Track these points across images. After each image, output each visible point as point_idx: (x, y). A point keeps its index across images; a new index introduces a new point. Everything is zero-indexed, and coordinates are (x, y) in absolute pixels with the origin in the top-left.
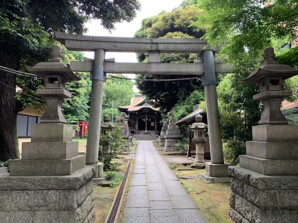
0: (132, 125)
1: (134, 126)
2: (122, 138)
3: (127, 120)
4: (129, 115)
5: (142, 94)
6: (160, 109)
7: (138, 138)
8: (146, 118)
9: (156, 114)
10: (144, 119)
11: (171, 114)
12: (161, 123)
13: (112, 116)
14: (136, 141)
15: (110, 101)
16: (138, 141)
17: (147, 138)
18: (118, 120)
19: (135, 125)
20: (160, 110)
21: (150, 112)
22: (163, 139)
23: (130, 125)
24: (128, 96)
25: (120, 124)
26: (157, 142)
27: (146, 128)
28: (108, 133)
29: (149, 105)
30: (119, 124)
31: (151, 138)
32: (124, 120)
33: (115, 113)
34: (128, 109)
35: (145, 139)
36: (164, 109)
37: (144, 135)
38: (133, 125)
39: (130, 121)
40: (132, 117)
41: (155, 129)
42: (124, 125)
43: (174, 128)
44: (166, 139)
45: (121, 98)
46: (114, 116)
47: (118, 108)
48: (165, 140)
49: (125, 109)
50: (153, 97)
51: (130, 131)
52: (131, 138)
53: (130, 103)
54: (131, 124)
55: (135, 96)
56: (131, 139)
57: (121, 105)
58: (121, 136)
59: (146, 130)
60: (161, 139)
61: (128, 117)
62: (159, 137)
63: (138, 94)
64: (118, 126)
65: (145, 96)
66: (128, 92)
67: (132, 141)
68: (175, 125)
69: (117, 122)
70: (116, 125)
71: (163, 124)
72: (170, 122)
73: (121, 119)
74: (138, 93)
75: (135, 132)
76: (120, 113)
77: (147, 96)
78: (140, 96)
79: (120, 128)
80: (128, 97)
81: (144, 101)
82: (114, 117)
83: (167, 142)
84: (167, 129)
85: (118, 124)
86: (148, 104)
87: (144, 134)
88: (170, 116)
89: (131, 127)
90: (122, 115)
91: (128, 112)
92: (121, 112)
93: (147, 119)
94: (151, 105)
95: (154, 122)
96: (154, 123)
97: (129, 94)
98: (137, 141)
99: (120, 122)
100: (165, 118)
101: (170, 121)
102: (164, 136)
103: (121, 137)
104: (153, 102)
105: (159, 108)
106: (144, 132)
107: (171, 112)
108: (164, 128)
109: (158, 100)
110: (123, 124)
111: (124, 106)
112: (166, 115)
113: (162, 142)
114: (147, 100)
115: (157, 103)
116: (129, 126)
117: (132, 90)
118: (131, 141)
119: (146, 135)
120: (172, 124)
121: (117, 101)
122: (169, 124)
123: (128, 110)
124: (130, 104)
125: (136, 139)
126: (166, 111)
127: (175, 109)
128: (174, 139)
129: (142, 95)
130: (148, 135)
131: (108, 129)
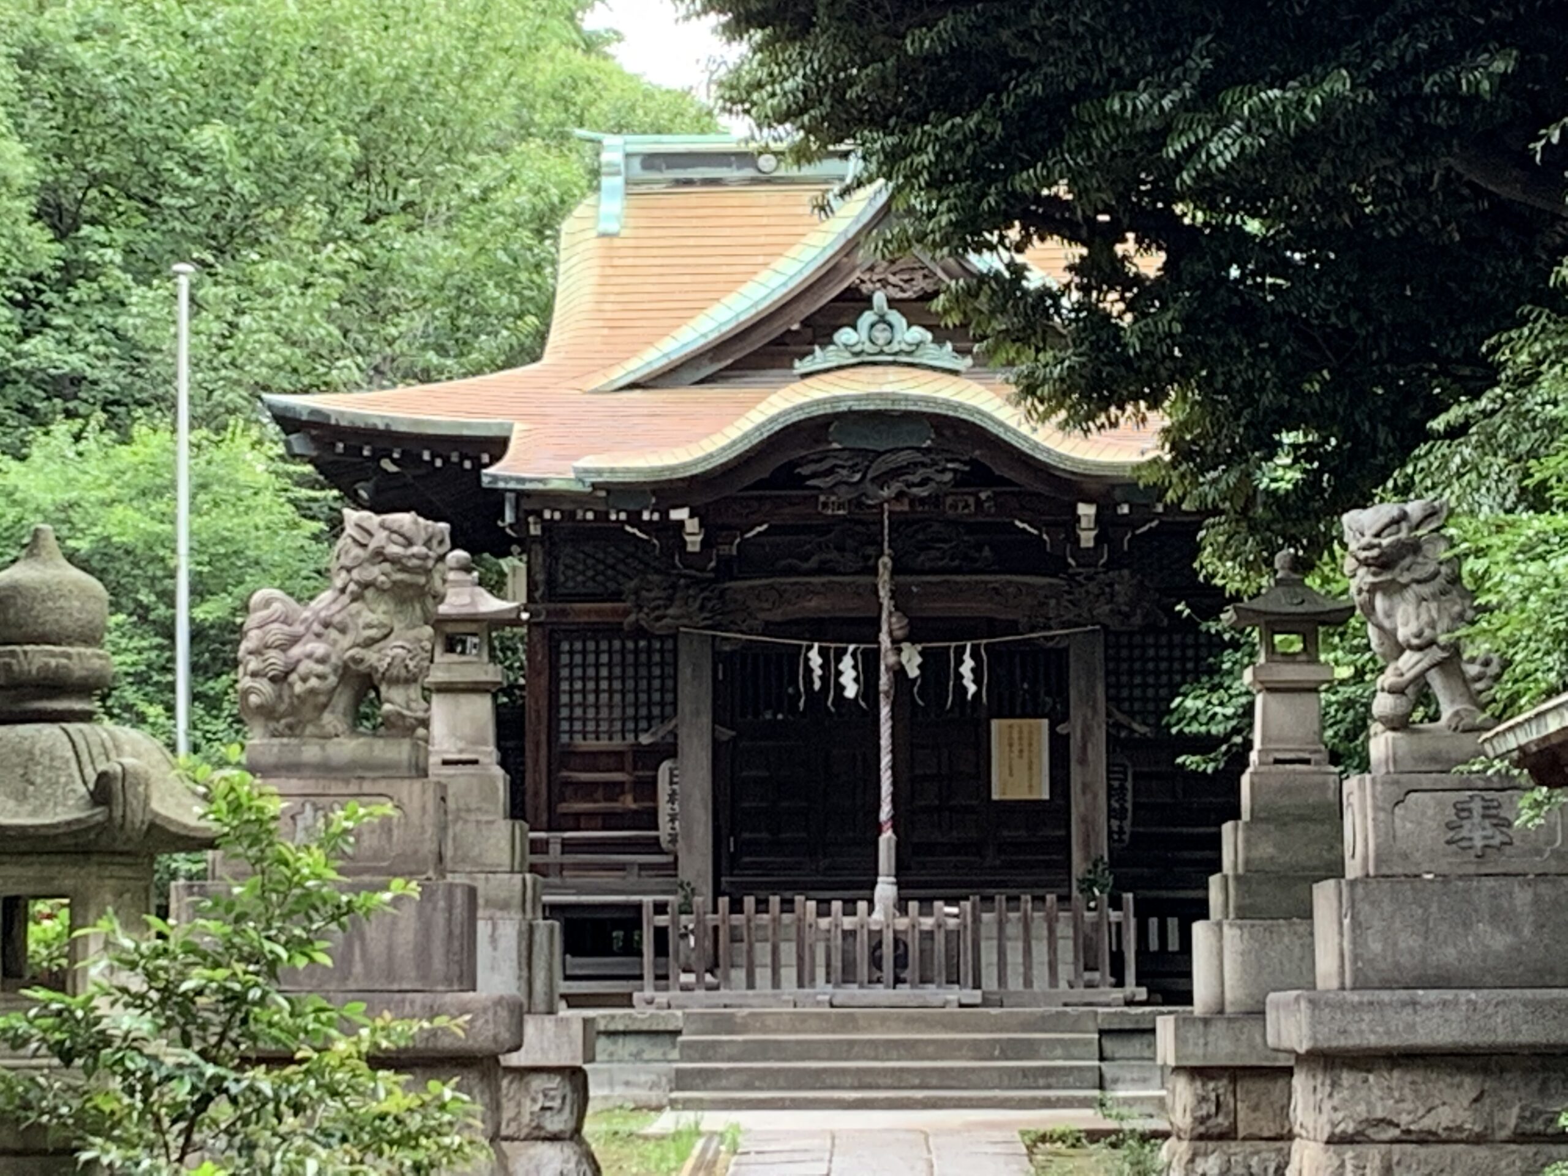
0: (587, 790)
1: (628, 802)
2: (377, 1061)
3: (492, 673)
4: (513, 565)
5: (788, 135)
6: (1173, 437)
7: (706, 1051)
8: (890, 624)
9: (1086, 557)
10: (831, 660)
11: (1414, 547)
12: (1204, 744)
13: (168, 598)
14: (666, 1122)
15: (118, 279)
16: (714, 1120)
17: (909, 1049)
18: (280, 679)
19: (647, 788)
20: (1182, 451)
21: (961, 508)
22: (1235, 1074)
23: (536, 779)
24: (491, 169)
25: (326, 769)
26: (1114, 1139)
27: (887, 839)
28: (74, 950)
29: (945, 355)
30: (311, 752)
31: (978, 1050)
32: (410, 680)
33: (224, 522)
34: (497, 446)
35: (863, 1080)
36: (1272, 449)
37: (852, 992)
38: (613, 790)
39: (535, 707)
40: (583, 611)
41: (1079, 866)
42: (411, 791)
43: (1478, 834)
44: (1299, 1081)
45: (352, 214)
46: (199, 592)
47: (288, 422)
48: (1284, 1110)
49: (442, 443)
50: (1023, 181)
51: (552, 911)
52: (569, 1056)
53: (546, 311)
54: (565, 757)
55: (651, 161)
56: (576, 1077)
57: (347, 367)
58: (356, 1009)
59: (885, 889)
60: (1198, 1073)
61: (495, 622)
62: (1165, 1026)
63: (703, 122)
64: (275, 806)
65: (853, 167)
66: (493, 77)
67: (588, 1128)
68: (1507, 784)
69: (266, 712)
70: (246, 784)
71: (1239, 759)
72: (1399, 724)
73: (343, 647)
74: (707, 97)
75: (651, 922)
76: (336, 525)
77: (891, 160)
78: (745, 158)
79: (331, 844)
80: (503, 199)
81: (831, 271)
82: (212, 610)
83: (1335, 1140)
84: (1336, 870)
85: (292, 768)
86: (917, 333)
87: (848, 976)
88: (1392, 589)
89: (577, 821)
90: (375, 572)
91: (495, 498)
92: (351, 515)
93: (912, 661)
94: (982, 362)
95: (1058, 716)
96: (1059, 748)
97: (525, 131)
98: (688, 1117)
99: (331, 720)
100: (1275, 623)
101: (1383, 704)
102: (1257, 1013)
103: (349, 1029)
104: (1034, 281)
105: (1159, 420)
106: (839, 920)
107: (1404, 491)
108: (1266, 850)
109: (1127, 247)
110: (399, 751)
111: (426, 376)
112: (1300, 566)
113: (1228, 1135)
114: (905, 243)
115: (1112, 303)
116: (517, 810)
117: (590, 45)
118: (555, 1123)
119: (881, 993)
120: (1442, 763)
121: (269, 271)
122: (1364, 766)
123: (496, 472)
124: (542, 336)
125: (682, 1080)
126: (1309, 486)
127: (1488, 447)
128: (1470, 1086)
129: (801, 155)
130: (932, 993)
131: (69, 877)
